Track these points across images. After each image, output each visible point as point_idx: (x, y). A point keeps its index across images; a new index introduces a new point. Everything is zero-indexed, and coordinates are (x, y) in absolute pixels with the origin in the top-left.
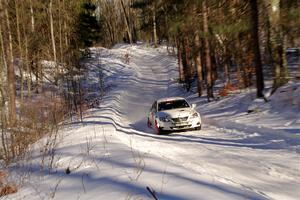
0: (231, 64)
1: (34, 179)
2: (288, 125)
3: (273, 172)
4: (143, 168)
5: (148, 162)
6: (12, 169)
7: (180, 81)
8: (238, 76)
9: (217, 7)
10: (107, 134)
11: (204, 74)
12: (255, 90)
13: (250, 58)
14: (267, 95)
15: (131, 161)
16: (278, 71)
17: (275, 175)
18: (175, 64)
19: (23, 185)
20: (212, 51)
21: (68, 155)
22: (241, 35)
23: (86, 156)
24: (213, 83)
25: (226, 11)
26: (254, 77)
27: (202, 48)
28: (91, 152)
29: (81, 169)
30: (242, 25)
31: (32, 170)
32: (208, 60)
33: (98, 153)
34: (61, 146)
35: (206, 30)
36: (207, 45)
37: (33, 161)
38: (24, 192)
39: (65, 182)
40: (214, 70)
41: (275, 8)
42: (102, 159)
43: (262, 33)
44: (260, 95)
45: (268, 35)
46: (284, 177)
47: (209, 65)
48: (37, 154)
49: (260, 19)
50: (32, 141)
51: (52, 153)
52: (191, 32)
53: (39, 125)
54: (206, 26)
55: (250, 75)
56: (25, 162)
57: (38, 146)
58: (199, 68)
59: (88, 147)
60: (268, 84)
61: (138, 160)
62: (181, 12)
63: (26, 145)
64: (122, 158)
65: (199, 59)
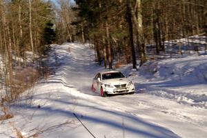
0: (120, 52)
1: (22, 111)
2: (147, 82)
3: (140, 105)
4: (77, 104)
5: (79, 101)
6: (10, 106)
7: (96, 61)
8: (124, 58)
9: (113, 24)
10: (59, 87)
11: (107, 57)
12: (132, 65)
13: (129, 49)
14: (138, 67)
15: (71, 101)
16: (142, 55)
17: (141, 106)
18: (94, 52)
19: (17, 114)
20: (111, 45)
21: (39, 98)
22: (125, 38)
23: (48, 99)
24: (112, 62)
25: (117, 26)
26: (132, 59)
27: (106, 45)
28: (51, 97)
29: (46, 105)
30: (125, 33)
31: (21, 106)
32: (109, 50)
33: (54, 97)
34: (35, 94)
35: (108, 36)
36: (109, 43)
37: (22, 102)
38: (17, 118)
39: (38, 112)
40: (112, 55)
41: (140, 26)
42: (57, 100)
43: (135, 37)
44: (134, 67)
45: (138, 38)
46: (145, 106)
47: (110, 53)
48: (24, 98)
49: (134, 30)
50: (21, 92)
51: (31, 98)
52: (100, 37)
53: (25, 84)
54: (108, 34)
55: (130, 58)
56: (17, 103)
57: (24, 94)
58: (105, 54)
59: (50, 94)
60: (138, 62)
61: (74, 100)
62: (95, 27)
63: (18, 94)
64: (67, 100)
65: (105, 50)
